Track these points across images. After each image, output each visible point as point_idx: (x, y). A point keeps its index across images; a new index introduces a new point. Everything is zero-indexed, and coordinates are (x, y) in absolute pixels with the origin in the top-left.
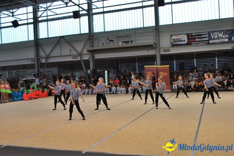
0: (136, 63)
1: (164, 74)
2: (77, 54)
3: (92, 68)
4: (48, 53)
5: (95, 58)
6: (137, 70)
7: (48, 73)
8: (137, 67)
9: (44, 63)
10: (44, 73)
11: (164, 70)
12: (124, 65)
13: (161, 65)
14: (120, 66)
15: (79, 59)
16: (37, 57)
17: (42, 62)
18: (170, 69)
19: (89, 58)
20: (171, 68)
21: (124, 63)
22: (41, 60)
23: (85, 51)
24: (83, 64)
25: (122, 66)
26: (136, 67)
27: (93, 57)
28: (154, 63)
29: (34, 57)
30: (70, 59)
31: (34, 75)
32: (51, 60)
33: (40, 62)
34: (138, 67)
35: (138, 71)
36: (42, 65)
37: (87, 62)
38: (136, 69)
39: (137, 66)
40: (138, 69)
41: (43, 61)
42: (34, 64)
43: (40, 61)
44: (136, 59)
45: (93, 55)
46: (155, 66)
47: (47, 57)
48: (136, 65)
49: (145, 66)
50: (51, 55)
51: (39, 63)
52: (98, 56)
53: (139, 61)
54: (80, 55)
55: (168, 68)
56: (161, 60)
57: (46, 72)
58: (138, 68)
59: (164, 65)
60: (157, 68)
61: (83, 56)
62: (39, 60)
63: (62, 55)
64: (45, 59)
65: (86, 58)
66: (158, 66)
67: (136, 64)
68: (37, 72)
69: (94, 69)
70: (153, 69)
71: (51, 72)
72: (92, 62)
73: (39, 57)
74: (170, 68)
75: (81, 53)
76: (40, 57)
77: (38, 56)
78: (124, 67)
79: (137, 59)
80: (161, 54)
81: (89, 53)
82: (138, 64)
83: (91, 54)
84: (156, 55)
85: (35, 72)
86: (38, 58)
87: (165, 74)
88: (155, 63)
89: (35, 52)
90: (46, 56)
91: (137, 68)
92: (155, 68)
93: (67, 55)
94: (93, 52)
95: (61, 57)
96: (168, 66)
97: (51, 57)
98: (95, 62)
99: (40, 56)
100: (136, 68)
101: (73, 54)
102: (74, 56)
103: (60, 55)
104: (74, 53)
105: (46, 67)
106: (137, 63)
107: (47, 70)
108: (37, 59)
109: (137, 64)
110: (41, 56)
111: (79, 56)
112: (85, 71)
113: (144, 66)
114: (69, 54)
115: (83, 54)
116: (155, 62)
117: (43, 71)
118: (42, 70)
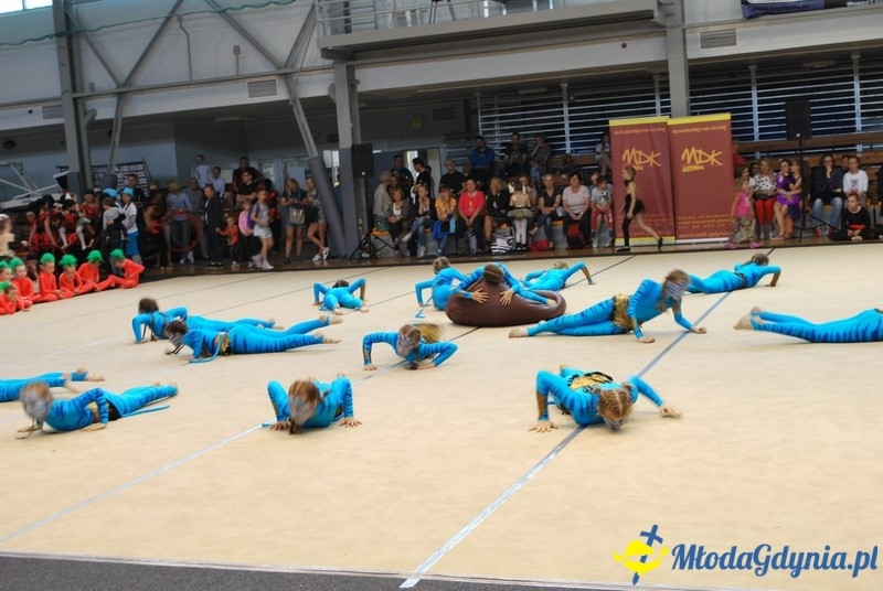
0: (562, 106)
1: (704, 158)
2: (272, 69)
3: (346, 140)
4: (127, 73)
5: (361, 88)
6: (568, 142)
7: (125, 168)
8: (567, 129)
9: (109, 122)
10: (112, 172)
11: (704, 140)
12: (501, 118)
13: (693, 114)
14: (484, 126)
15: (281, 95)
16: (74, 89)
17: (98, 117)
18: (733, 132)
19: (332, 88)
20: (740, 128)
21: (500, 112)
22: (91, 104)
23: (312, 55)
24: (302, 120)
25: (493, 126)
26: (563, 126)
27: (352, 84)
28: (654, 104)
29: (57, 93)
30: (240, 97)
31: (63, 181)
32: (143, 107)
33: (89, 118)
34: (571, 125)
35: (572, 145)
36: (101, 132)
37: (321, 111)
38: (564, 139)
39: (567, 123)
40: (571, 138)
41: (105, 110)
42: (62, 125)
43: (86, 113)
44: (561, 90)
45: (351, 71)
46: (658, 119)
47: (123, 93)
48: (562, 119)
49: (613, 123)
50: (143, 79)
51: (84, 122)
52: (378, 78)
53: (579, 98)
54: (287, 74)
55: (724, 127)
56: (691, 87)
57: (119, 166)
58: (571, 132)
59: (702, 113)
60: (669, 128)
61: (303, 78)
62: (84, 105)
63: (194, 79)
64: (114, 100)
65: (316, 88)
66: (680, 115)
67: (562, 113)
68: (75, 168)
69: (359, 142)
70: (650, 133)
71: (140, 167)
72: (347, 109)
73: (82, 91)
74: (733, 125)
75: (293, 66)
76: (87, 92)
77: (78, 87)
78: (502, 131)
79: (564, 86)
80: (690, 56)
81: (329, 62)
82: (570, 112)
83: (342, 69)
84: (665, 63)
85: (62, 168)
86: (76, 95)
87: (712, 158)
88: (658, 107)
89: (61, 65)
90: (119, 87)
91: (567, 135)
92: (663, 129)
93: (222, 74)
94: (349, 57)
95: (193, 90)
96: (727, 116)
97: (141, 90)
98: (360, 109)
99: (87, 87)
100: (563, 133)
101: (252, 71)
102: (256, 83)
103: (185, 78)
104: (255, 64)
105: (117, 140)
106: (566, 109)
107: (124, 154)
108: (75, 100)
109: (566, 115)
110: (92, 86)
111: (279, 81)
112: (316, 154)
113: (607, 122)
114: (232, 73)
115: (302, 70)
116: (658, 101)
117: (108, 163)
118: (99, 156)
